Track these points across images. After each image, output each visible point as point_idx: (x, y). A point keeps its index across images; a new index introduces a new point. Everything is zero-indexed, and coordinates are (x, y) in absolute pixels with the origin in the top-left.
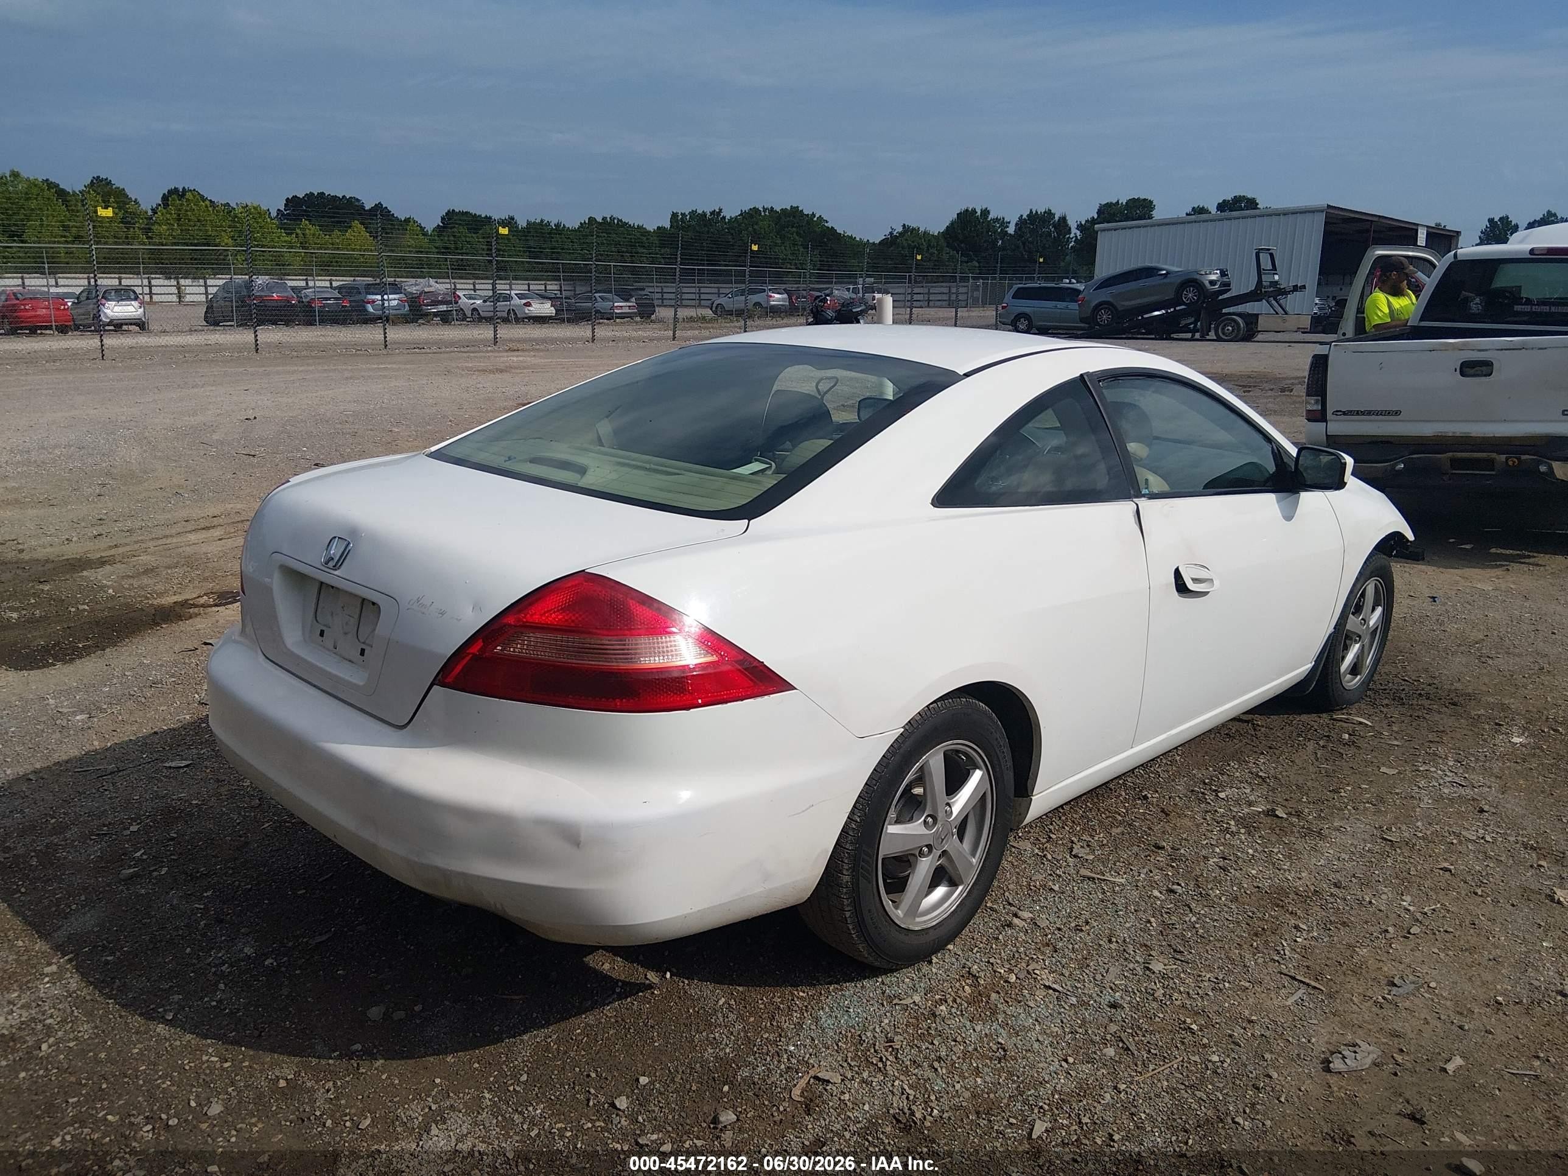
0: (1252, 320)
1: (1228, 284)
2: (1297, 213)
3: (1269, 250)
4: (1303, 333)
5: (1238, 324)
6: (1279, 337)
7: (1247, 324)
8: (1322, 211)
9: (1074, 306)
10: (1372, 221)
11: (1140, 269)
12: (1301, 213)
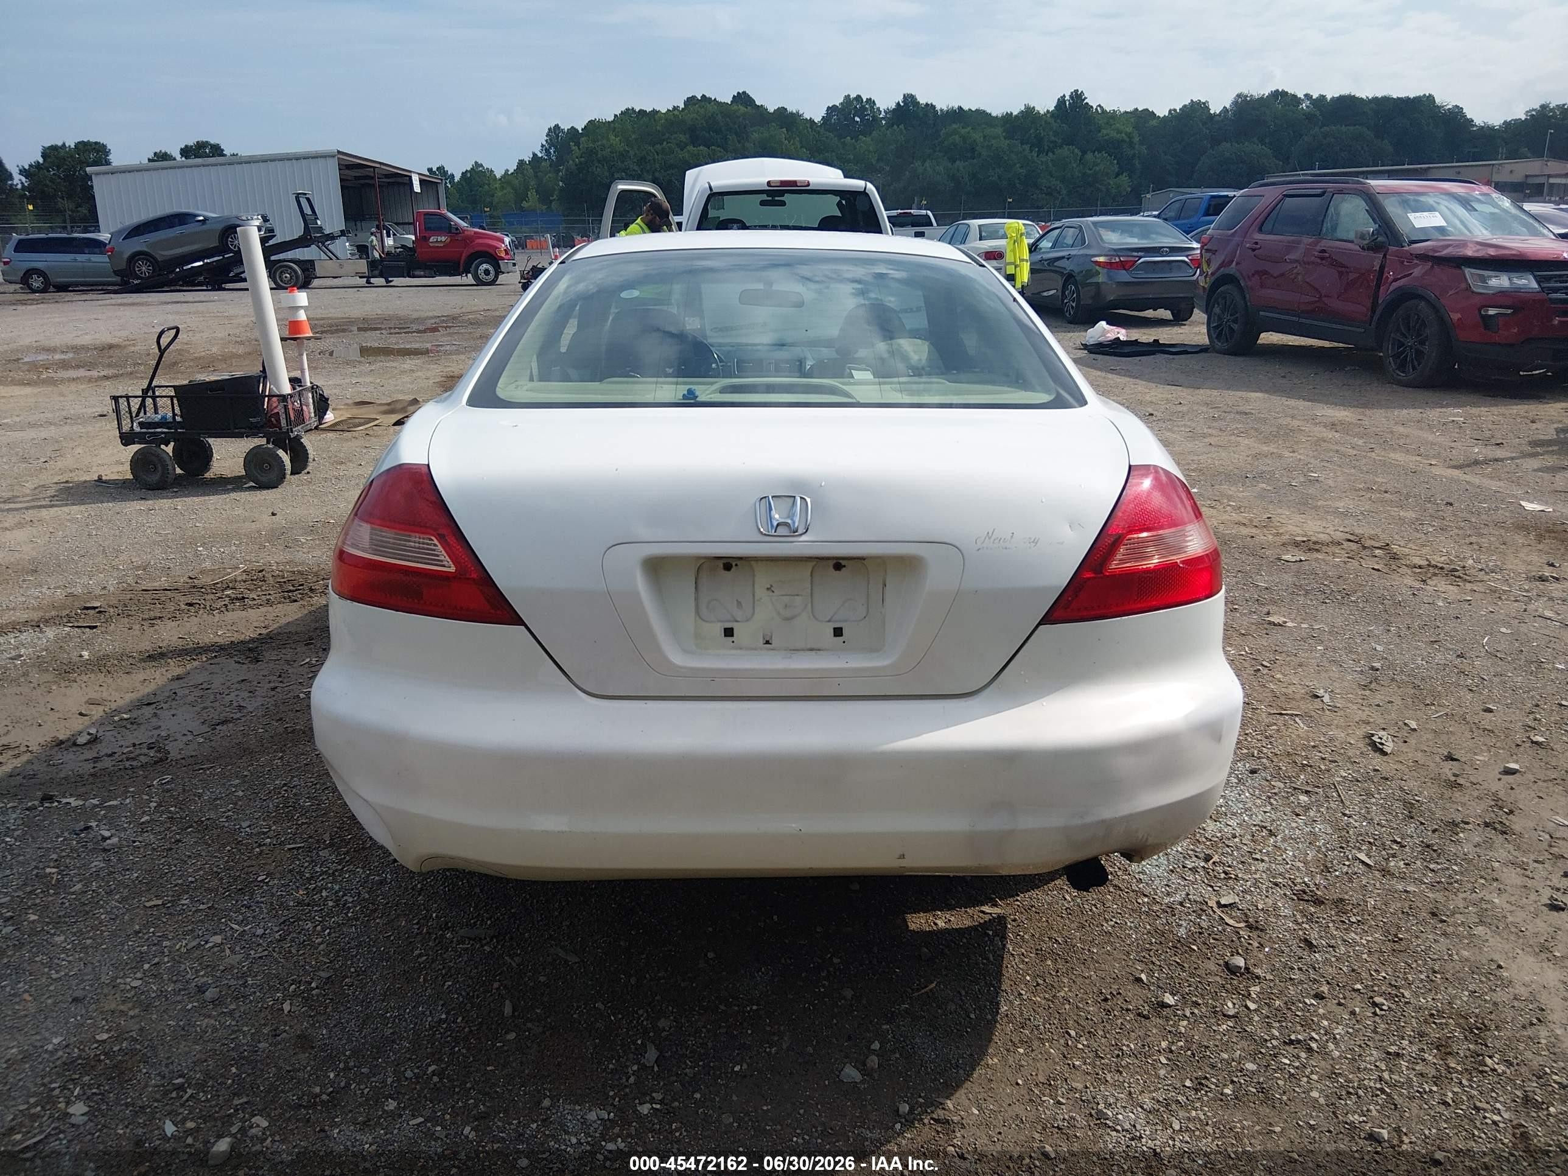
0: (308, 267)
1: (272, 230)
2: (308, 158)
3: (305, 194)
4: (360, 277)
5: (295, 272)
6: (336, 282)
7: (303, 271)
8: (334, 156)
9: (104, 258)
10: (374, 168)
11: (172, 216)
12: (312, 158)
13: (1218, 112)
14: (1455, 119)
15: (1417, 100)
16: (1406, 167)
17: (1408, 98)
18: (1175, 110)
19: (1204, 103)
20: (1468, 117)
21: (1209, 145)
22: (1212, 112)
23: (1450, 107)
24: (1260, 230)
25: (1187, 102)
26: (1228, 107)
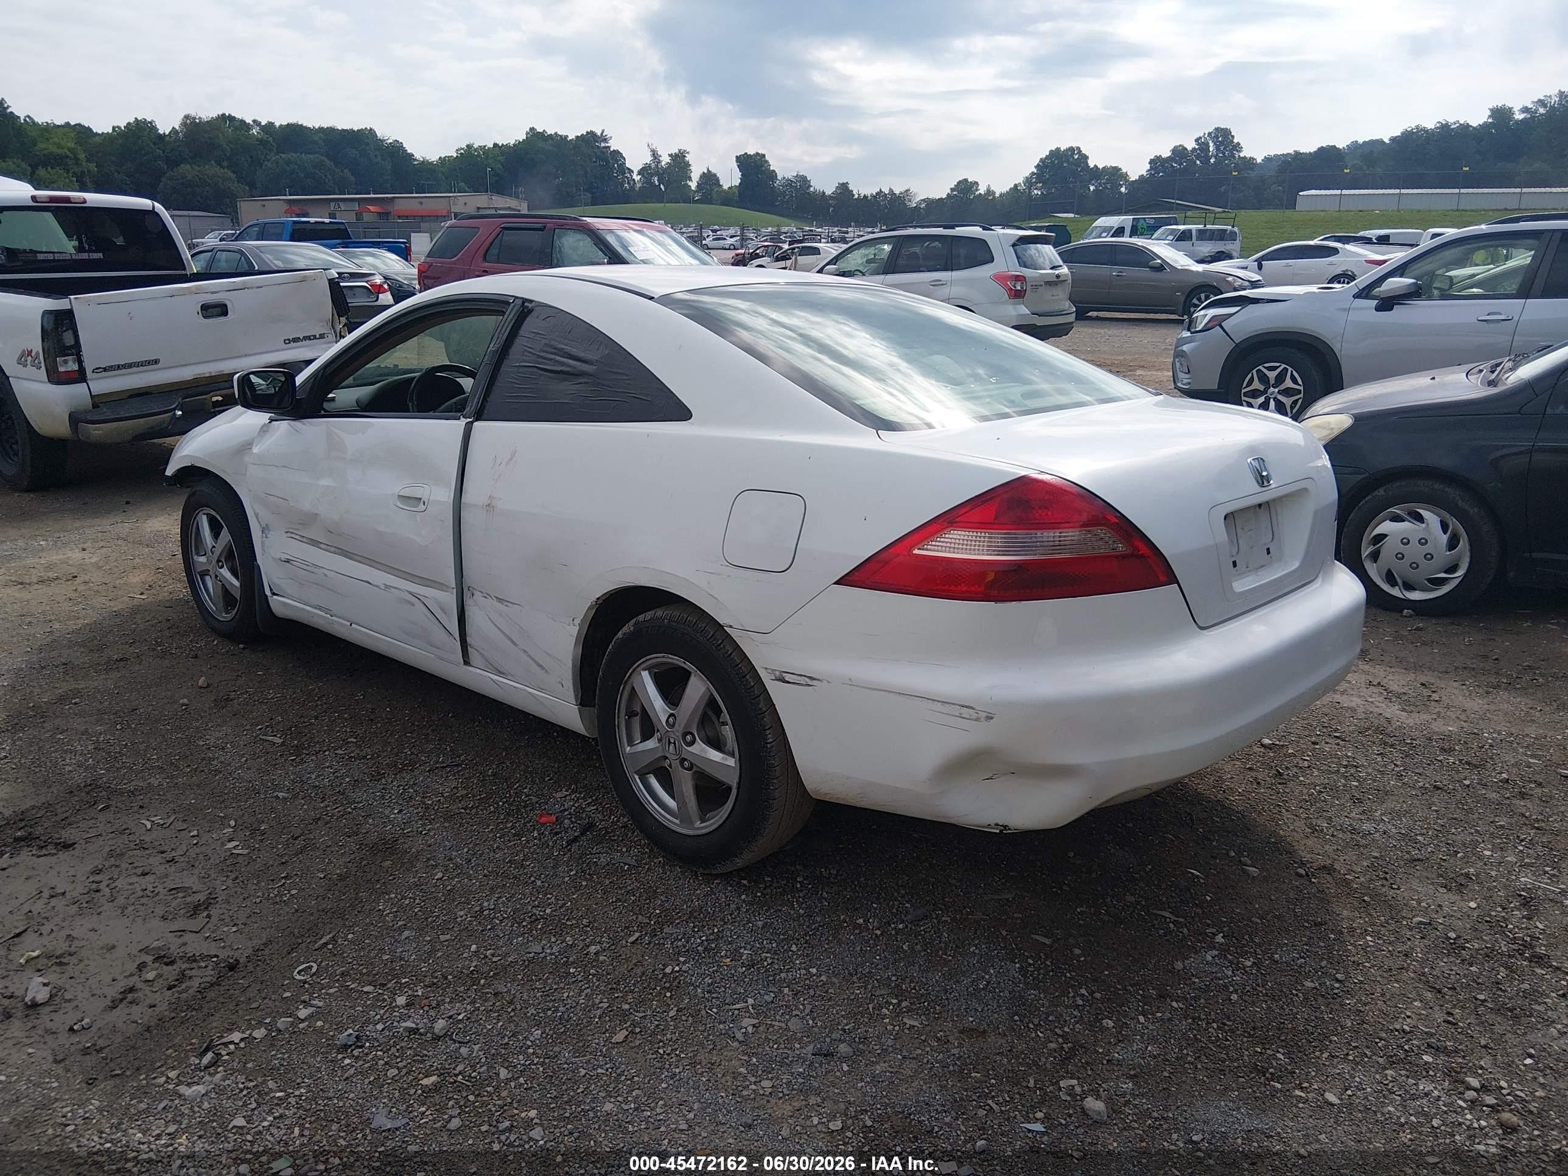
13: (167, 133)
14: (396, 153)
15: (360, 132)
16: (372, 196)
17: (352, 131)
18: (119, 127)
19: (151, 123)
20: (409, 151)
21: (166, 167)
22: (161, 132)
23: (391, 141)
24: (485, 259)
25: (132, 120)
26: (177, 128)
